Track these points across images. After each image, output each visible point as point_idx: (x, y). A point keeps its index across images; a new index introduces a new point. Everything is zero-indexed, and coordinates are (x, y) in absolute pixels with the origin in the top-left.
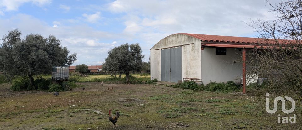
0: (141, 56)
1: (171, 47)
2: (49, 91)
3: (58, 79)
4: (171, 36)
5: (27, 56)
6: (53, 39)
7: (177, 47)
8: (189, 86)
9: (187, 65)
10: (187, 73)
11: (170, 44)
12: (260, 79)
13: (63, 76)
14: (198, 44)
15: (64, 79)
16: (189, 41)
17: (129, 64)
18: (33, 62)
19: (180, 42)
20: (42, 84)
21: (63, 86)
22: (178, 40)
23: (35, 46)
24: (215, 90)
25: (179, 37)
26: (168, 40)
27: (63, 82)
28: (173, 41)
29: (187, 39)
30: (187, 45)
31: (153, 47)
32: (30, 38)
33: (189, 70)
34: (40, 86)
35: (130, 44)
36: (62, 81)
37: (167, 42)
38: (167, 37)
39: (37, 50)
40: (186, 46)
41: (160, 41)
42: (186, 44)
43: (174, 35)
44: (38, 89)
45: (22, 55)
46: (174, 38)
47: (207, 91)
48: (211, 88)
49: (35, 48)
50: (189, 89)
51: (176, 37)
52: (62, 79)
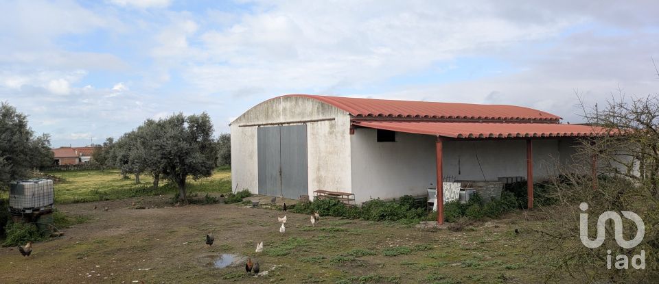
0: (213, 140)
1: (282, 124)
2: (9, 241)
3: (28, 212)
4: (280, 98)
6: (6, 113)
7: (295, 124)
8: (328, 209)
9: (319, 164)
10: (319, 180)
11: (278, 116)
13: (42, 204)
14: (344, 121)
15: (42, 209)
16: (323, 113)
17: (187, 161)
19: (302, 114)
21: (42, 226)
22: (298, 110)
24: (382, 217)
25: (300, 102)
26: (274, 108)
27: (42, 216)
28: (284, 109)
29: (318, 108)
30: (319, 122)
33: (323, 173)
35: (186, 115)
36: (38, 217)
37: (273, 112)
38: (270, 100)
40: (315, 124)
41: (255, 107)
42: (316, 119)
43: (287, 98)
46: (288, 105)
47: (368, 219)
48: (374, 213)
50: (327, 215)
51: (294, 103)
52: (38, 209)
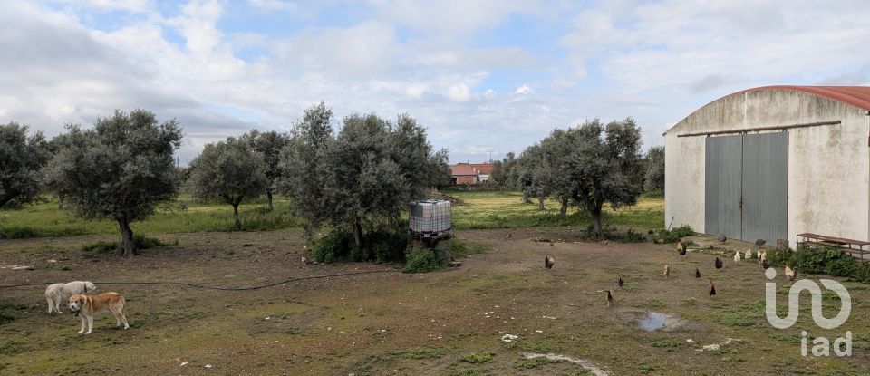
0: (640, 156)
1: (745, 131)
2: (408, 266)
3: (426, 236)
4: (743, 92)
5: (352, 174)
6: (407, 125)
7: (768, 132)
8: (822, 264)
9: (808, 193)
10: (807, 217)
11: (741, 119)
13: (439, 228)
14: (858, 125)
15: (440, 234)
16: (818, 114)
17: (605, 183)
18: (368, 193)
19: (782, 116)
20: (386, 246)
21: (440, 254)
22: (774, 110)
23: (372, 149)
25: (778, 98)
26: (734, 108)
27: (440, 242)
28: (751, 110)
29: (810, 106)
30: (811, 128)
31: (675, 127)
32: (351, 125)
33: (814, 207)
34: (381, 252)
35: (605, 122)
36: (436, 242)
37: (731, 114)
38: (728, 97)
39: (377, 161)
40: (804, 130)
41: (703, 108)
42: (806, 122)
43: (755, 92)
44: (376, 258)
45: (343, 173)
46: (757, 102)
49: (372, 155)
50: (821, 273)
51: (767, 99)
52: (436, 234)
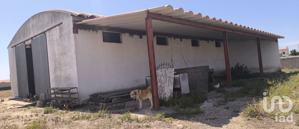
11: (30, 33)
12: (178, 76)
16: (55, 21)
19: (42, 26)
22: (40, 24)
25: (41, 17)
26: (28, 27)
28: (33, 26)
29: (51, 18)
30: (53, 29)
31: (11, 43)
37: (27, 30)
40: (51, 31)
42: (51, 27)
43: (33, 17)
46: (35, 22)
51: (37, 19)
